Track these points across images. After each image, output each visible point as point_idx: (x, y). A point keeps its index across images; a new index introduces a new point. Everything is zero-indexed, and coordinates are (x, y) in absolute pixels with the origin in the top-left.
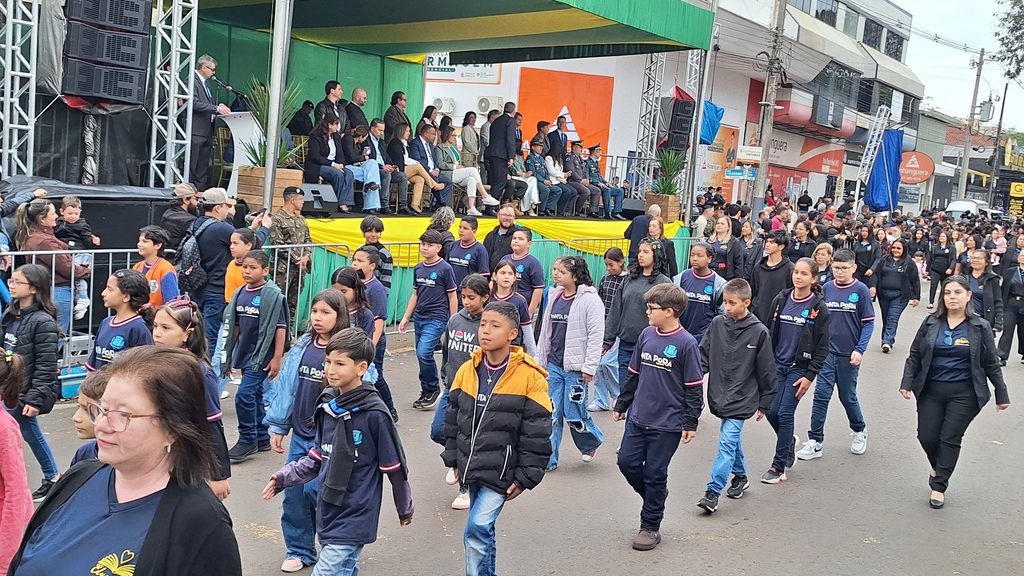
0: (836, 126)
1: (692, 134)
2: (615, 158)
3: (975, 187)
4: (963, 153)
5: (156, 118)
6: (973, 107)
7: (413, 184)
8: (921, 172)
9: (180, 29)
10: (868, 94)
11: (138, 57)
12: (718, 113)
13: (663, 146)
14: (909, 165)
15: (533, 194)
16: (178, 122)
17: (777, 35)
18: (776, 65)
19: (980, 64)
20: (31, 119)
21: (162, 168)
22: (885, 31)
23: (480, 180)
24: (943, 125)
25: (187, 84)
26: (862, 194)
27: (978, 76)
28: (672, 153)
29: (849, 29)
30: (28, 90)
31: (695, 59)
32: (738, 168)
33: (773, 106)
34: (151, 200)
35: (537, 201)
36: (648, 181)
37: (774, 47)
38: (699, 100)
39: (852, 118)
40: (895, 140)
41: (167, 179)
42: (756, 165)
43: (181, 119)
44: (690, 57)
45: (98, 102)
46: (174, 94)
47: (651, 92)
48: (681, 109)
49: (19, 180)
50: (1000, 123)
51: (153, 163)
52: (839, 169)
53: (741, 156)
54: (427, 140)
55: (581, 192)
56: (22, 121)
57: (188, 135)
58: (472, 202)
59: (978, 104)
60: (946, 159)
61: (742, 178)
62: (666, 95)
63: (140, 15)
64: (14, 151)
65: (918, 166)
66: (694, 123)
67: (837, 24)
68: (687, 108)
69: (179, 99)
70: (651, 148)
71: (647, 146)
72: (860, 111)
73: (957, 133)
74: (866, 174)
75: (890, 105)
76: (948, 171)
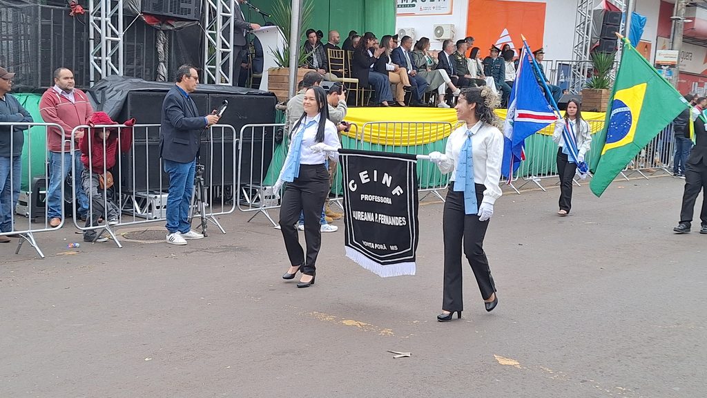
2: (554, 62)
5: (207, 32)
12: (642, 23)
13: (595, 50)
16: (223, 35)
20: (121, 33)
21: (213, 70)
23: (450, 80)
25: (229, 5)
28: (604, 56)
30: (117, 11)
33: (682, 20)
34: (208, 93)
36: (583, 79)
38: (627, 13)
41: (217, 79)
42: (673, 66)
43: (226, 33)
45: (165, 19)
46: (220, 13)
47: (584, 6)
48: (610, 18)
49: (114, 79)
51: (206, 67)
53: (660, 59)
54: (406, 48)
56: (113, 34)
57: (231, 45)
58: (442, 98)
62: (596, 8)
64: (109, 58)
68: (615, 18)
69: (223, 17)
70: (586, 52)
71: (582, 51)
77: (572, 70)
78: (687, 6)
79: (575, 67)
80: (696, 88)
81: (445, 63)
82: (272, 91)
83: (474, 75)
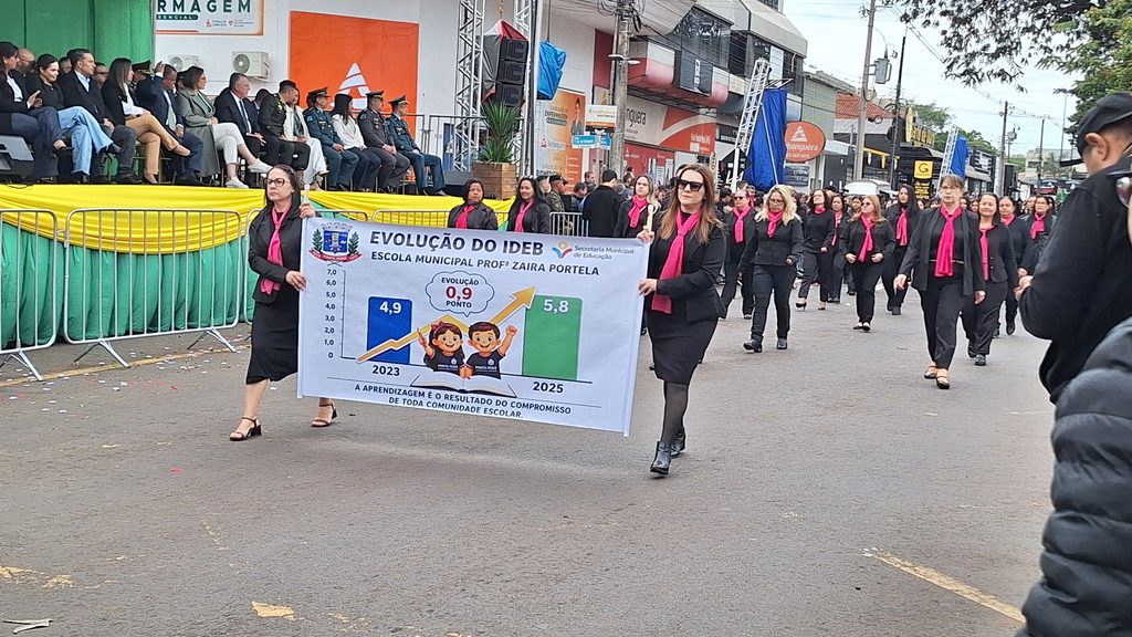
0: (705, 89)
1: (527, 87)
2: (427, 118)
3: (872, 169)
4: (856, 126)
6: (867, 66)
7: (145, 144)
8: (809, 148)
10: (741, 51)
12: (559, 60)
13: (489, 100)
14: (794, 139)
15: (318, 162)
18: (627, 7)
19: (872, 12)
23: (243, 141)
24: (831, 90)
26: (742, 166)
27: (871, 26)
28: (502, 110)
32: (587, 134)
33: (626, 61)
35: (325, 171)
36: (473, 147)
38: (533, 42)
39: (723, 82)
40: (777, 102)
42: (610, 130)
47: (469, 28)
48: (510, 53)
50: (899, 86)
52: (712, 147)
55: (384, 161)
59: (872, 62)
60: (838, 137)
61: (593, 146)
62: (487, 34)
65: (805, 140)
66: (528, 71)
68: (518, 50)
70: (475, 102)
71: (469, 101)
72: (731, 72)
73: (849, 100)
74: (745, 146)
75: (768, 59)
76: (840, 148)
77: (456, 131)
78: (631, 39)
79: (460, 127)
80: (654, 167)
81: (233, 110)
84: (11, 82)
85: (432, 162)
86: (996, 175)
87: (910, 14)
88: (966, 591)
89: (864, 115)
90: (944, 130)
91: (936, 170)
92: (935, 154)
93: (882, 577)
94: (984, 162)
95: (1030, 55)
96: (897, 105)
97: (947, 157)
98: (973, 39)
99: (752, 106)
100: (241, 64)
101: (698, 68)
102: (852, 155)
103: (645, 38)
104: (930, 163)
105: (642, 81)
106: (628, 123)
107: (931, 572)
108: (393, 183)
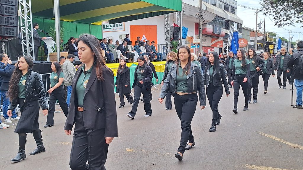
0: (220, 33)
1: (180, 37)
2: (159, 45)
3: (259, 47)
4: (255, 38)
5: (23, 41)
6: (257, 25)
8: (244, 44)
9: (27, 15)
10: (227, 24)
11: (15, 23)
12: (187, 30)
13: (172, 40)
16: (30, 42)
17: (200, 9)
18: (201, 17)
19: (257, 13)
22: (230, 7)
23: (121, 53)
24: (248, 31)
25: (31, 30)
26: (229, 49)
27: (257, 16)
28: (175, 42)
29: (220, 6)
31: (178, 15)
32: (194, 45)
33: (202, 29)
37: (200, 12)
38: (181, 27)
39: (224, 31)
40: (236, 35)
42: (199, 44)
43: (30, 41)
44: (177, 15)
45: (4, 37)
46: (27, 33)
47: (167, 25)
48: (176, 29)
50: (264, 29)
51: (24, 54)
52: (222, 46)
53: (194, 42)
54: (104, 43)
55: (150, 55)
58: (119, 60)
60: (251, 41)
61: (195, 48)
62: (171, 26)
63: (14, 11)
65: (243, 42)
66: (180, 33)
67: (217, 6)
69: (29, 35)
70: (169, 41)
72: (226, 29)
73: (253, 33)
74: (229, 45)
75: (234, 25)
76: (252, 44)
78: (203, 24)
79: (166, 46)
82: (51, 61)
83: (130, 51)
84: (74, 45)
85: (161, 54)
86: (289, 47)
87: (265, 13)
88: (280, 140)
89: (256, 36)
90: (276, 37)
91: (274, 47)
92: (274, 43)
93: (261, 138)
94: (286, 44)
95: (294, 19)
96: (264, 33)
97: (277, 44)
98: (281, 17)
99: (231, 36)
100: (121, 37)
101: (218, 29)
102: (255, 45)
103: (206, 24)
104: (273, 45)
105: (206, 33)
106: (203, 42)
107: (272, 136)
108: (153, 59)
